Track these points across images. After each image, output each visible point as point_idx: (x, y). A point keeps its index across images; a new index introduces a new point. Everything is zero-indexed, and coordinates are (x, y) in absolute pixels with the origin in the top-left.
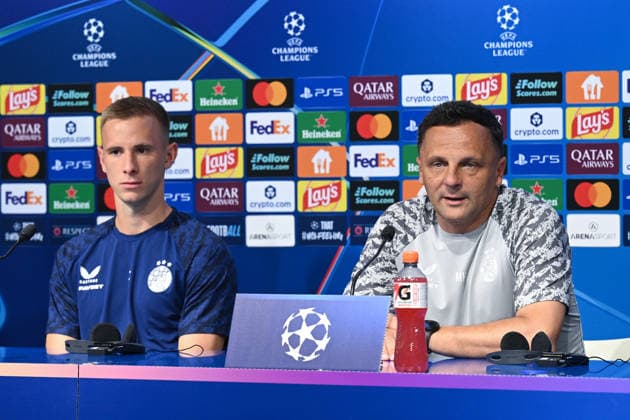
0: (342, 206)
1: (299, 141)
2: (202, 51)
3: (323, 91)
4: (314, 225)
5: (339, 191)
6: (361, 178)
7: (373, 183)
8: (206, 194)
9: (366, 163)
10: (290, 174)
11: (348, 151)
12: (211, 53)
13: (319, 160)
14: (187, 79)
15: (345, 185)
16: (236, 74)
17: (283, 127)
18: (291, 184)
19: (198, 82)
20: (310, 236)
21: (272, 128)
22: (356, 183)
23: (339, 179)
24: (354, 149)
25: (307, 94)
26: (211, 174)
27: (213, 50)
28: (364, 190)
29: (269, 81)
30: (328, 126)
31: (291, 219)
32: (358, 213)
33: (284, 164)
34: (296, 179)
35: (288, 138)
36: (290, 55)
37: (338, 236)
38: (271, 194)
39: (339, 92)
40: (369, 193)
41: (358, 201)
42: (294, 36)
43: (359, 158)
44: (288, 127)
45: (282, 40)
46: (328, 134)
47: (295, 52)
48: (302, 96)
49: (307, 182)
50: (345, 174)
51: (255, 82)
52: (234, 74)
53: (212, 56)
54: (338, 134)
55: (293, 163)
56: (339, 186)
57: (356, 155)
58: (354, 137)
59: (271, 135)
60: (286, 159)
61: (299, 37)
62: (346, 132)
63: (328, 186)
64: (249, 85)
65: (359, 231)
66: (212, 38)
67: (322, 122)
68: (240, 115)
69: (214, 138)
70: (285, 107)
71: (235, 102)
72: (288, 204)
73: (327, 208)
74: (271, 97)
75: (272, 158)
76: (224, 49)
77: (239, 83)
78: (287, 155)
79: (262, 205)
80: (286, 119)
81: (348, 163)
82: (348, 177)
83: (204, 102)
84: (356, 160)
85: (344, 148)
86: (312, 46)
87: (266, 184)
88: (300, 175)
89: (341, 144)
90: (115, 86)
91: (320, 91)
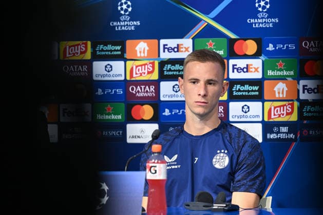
1: (265, 77)
2: (200, 20)
3: (282, 46)
4: (275, 129)
5: (292, 108)
6: (307, 100)
7: (315, 103)
9: (311, 91)
10: (260, 98)
11: (298, 83)
12: (206, 22)
13: (279, 89)
14: (189, 38)
15: (296, 104)
16: (222, 35)
17: (255, 68)
18: (260, 104)
19: (197, 40)
20: (272, 136)
21: (247, 69)
22: (304, 103)
23: (292, 100)
24: (303, 82)
25: (271, 47)
27: (207, 20)
28: (309, 107)
29: (245, 40)
30: (285, 68)
31: (260, 125)
32: (305, 122)
33: (255, 91)
34: (263, 101)
35: (258, 75)
36: (259, 23)
37: (292, 136)
38: (246, 110)
39: (292, 47)
40: (313, 109)
41: (305, 114)
42: (262, 12)
43: (306, 87)
44: (258, 68)
45: (255, 14)
46: (285, 73)
47: (262, 21)
48: (267, 49)
49: (271, 102)
50: (296, 98)
51: (236, 40)
52: (221, 35)
53: (206, 24)
54: (292, 73)
55: (261, 90)
56: (292, 105)
57: (304, 86)
59: (246, 73)
60: (256, 88)
61: (265, 12)
63: (285, 105)
64: (231, 42)
65: (305, 133)
66: (206, 13)
67: (281, 65)
68: (225, 61)
70: (256, 56)
71: (222, 52)
72: (258, 116)
73: (285, 118)
74: (247, 50)
75: (247, 87)
76: (214, 19)
77: (225, 41)
78: (257, 86)
79: (241, 117)
80: (257, 63)
81: (298, 91)
82: (298, 100)
84: (304, 89)
85: (296, 81)
86: (274, 18)
87: (243, 103)
88: (266, 98)
89: (294, 79)
90: (140, 42)
91: (280, 46)
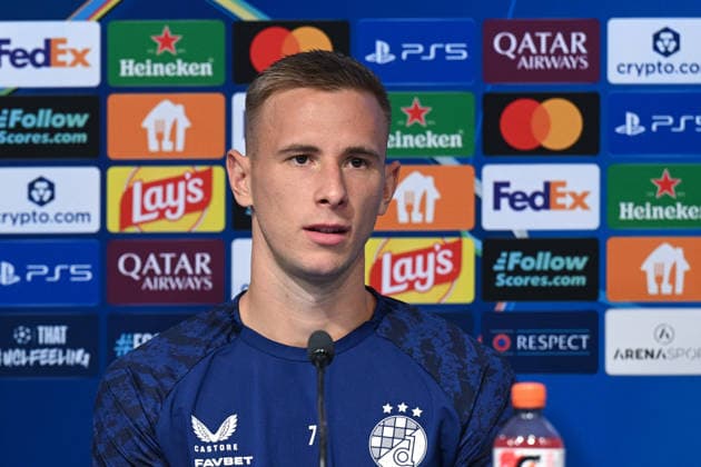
0: (463, 291)
3: (421, 49)
5: (457, 261)
6: (510, 233)
7: (537, 242)
8: (131, 267)
9: (521, 201)
11: (479, 176)
13: (410, 196)
14: (88, 18)
15: (471, 246)
16: (210, 10)
19: (114, 25)
22: (496, 244)
23: (457, 234)
24: (493, 173)
25: (381, 53)
26: (144, 223)
28: (515, 258)
29: (291, 27)
30: (432, 123)
32: (502, 306)
39: (457, 52)
40: (528, 263)
41: (501, 281)
43: (504, 190)
46: (432, 140)
48: (369, 58)
50: (471, 225)
51: (255, 28)
54: (456, 141)
56: (457, 250)
57: (498, 186)
58: (493, 146)
62: (475, 134)
64: (241, 34)
65: (501, 343)
67: (416, 113)
68: (219, 98)
69: (153, 146)
71: (206, 69)
73: (429, 295)
77: (217, 28)
81: (478, 201)
82: (478, 231)
83: (128, 68)
84: (498, 196)
85: (470, 169)
89: (463, 161)
91: (413, 49)
